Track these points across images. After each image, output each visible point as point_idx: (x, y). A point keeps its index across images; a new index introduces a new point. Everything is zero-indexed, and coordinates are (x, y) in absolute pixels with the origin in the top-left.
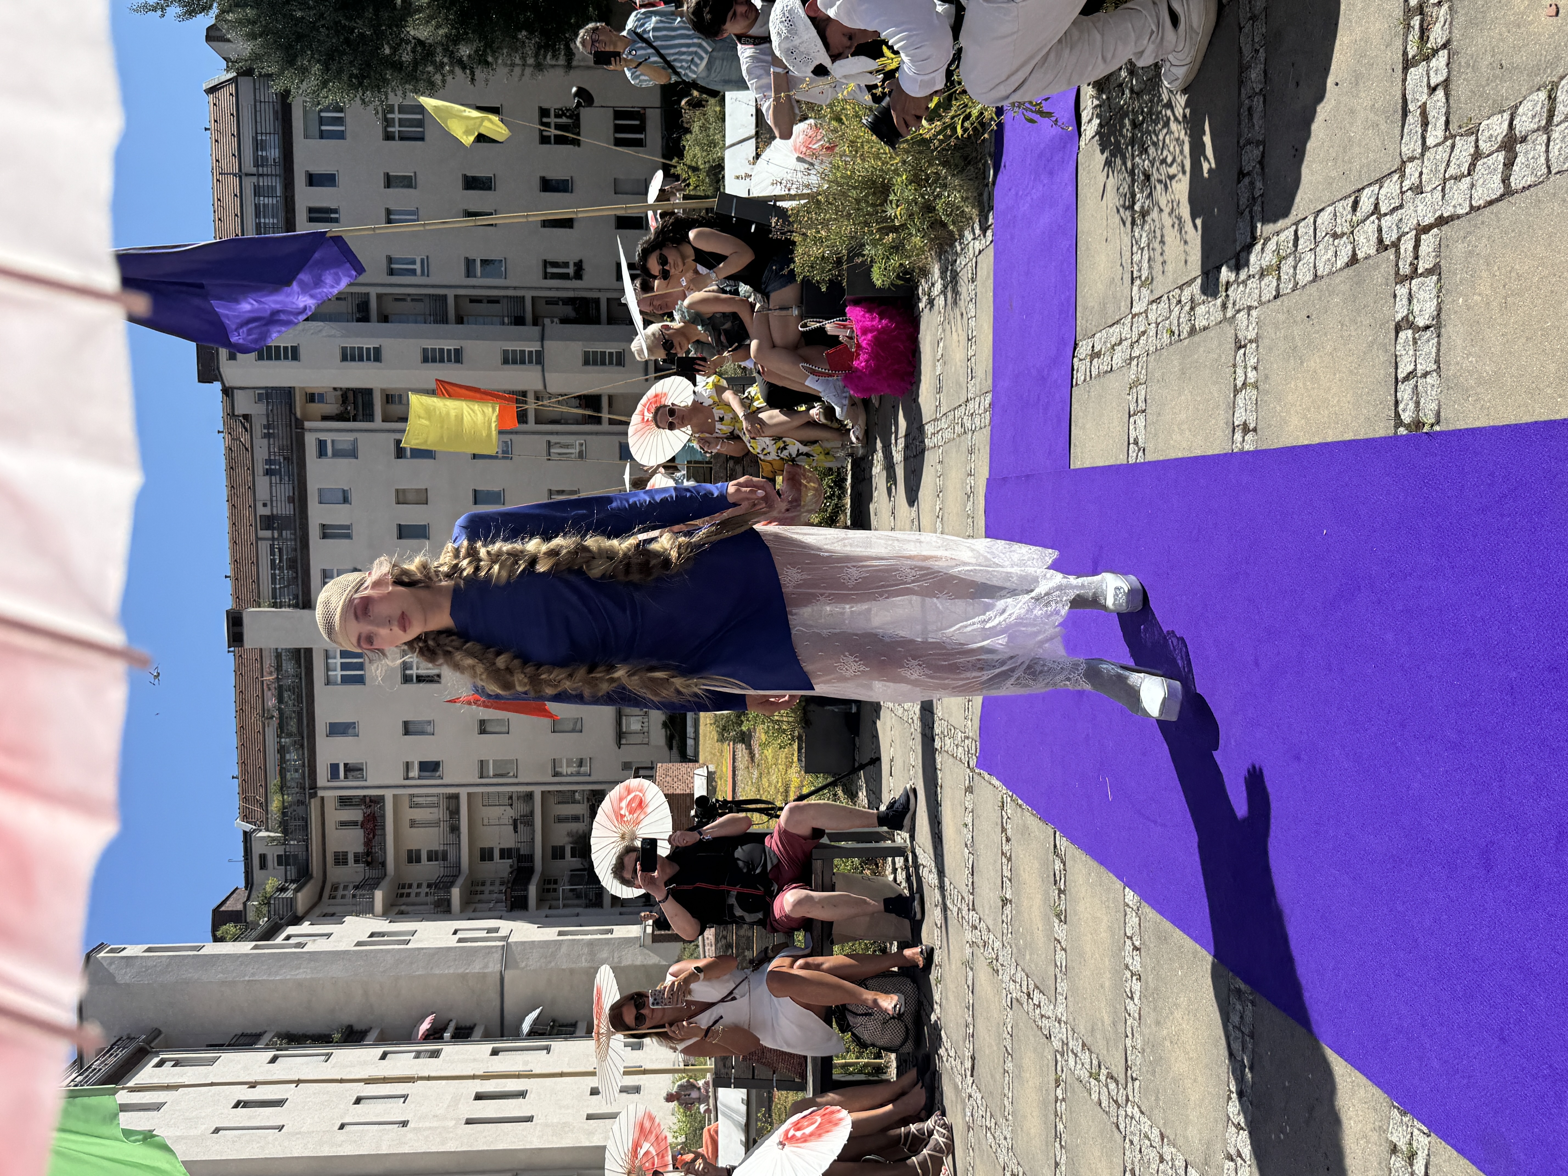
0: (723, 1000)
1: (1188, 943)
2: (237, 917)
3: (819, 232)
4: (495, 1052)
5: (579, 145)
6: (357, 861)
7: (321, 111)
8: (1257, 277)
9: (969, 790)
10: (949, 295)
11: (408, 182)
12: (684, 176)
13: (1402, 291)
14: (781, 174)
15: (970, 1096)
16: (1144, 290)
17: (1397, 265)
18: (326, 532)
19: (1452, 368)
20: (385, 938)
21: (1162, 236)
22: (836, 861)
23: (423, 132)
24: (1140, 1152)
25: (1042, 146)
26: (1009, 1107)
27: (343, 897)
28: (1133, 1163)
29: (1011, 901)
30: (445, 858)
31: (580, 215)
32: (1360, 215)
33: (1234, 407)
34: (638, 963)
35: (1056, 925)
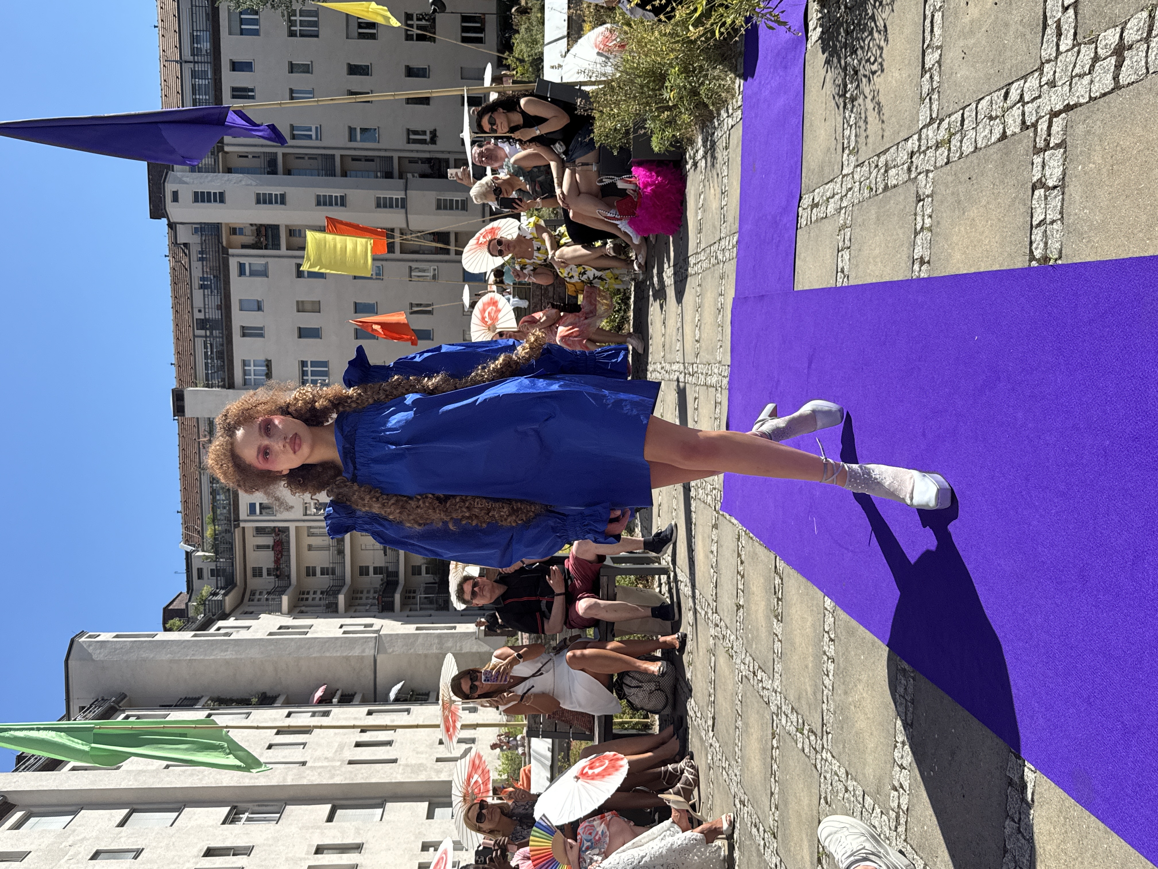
0: (534, 675)
1: (869, 635)
2: (181, 614)
3: (612, 110)
4: (370, 713)
5: (435, 42)
6: (269, 574)
7: (241, 13)
8: (934, 148)
9: (715, 526)
10: (709, 159)
11: (306, 69)
12: (513, 65)
13: (1038, 160)
14: (585, 65)
15: (711, 745)
16: (851, 157)
17: (1035, 141)
18: (245, 332)
19: (1072, 217)
20: (290, 630)
21: (866, 117)
22: (618, 578)
23: (318, 31)
24: (831, 784)
25: (779, 47)
26: (739, 753)
27: (259, 600)
28: (826, 792)
29: (743, 606)
30: (333, 573)
31: (434, 95)
32: (1009, 102)
33: (914, 245)
34: (474, 650)
35: (775, 623)
